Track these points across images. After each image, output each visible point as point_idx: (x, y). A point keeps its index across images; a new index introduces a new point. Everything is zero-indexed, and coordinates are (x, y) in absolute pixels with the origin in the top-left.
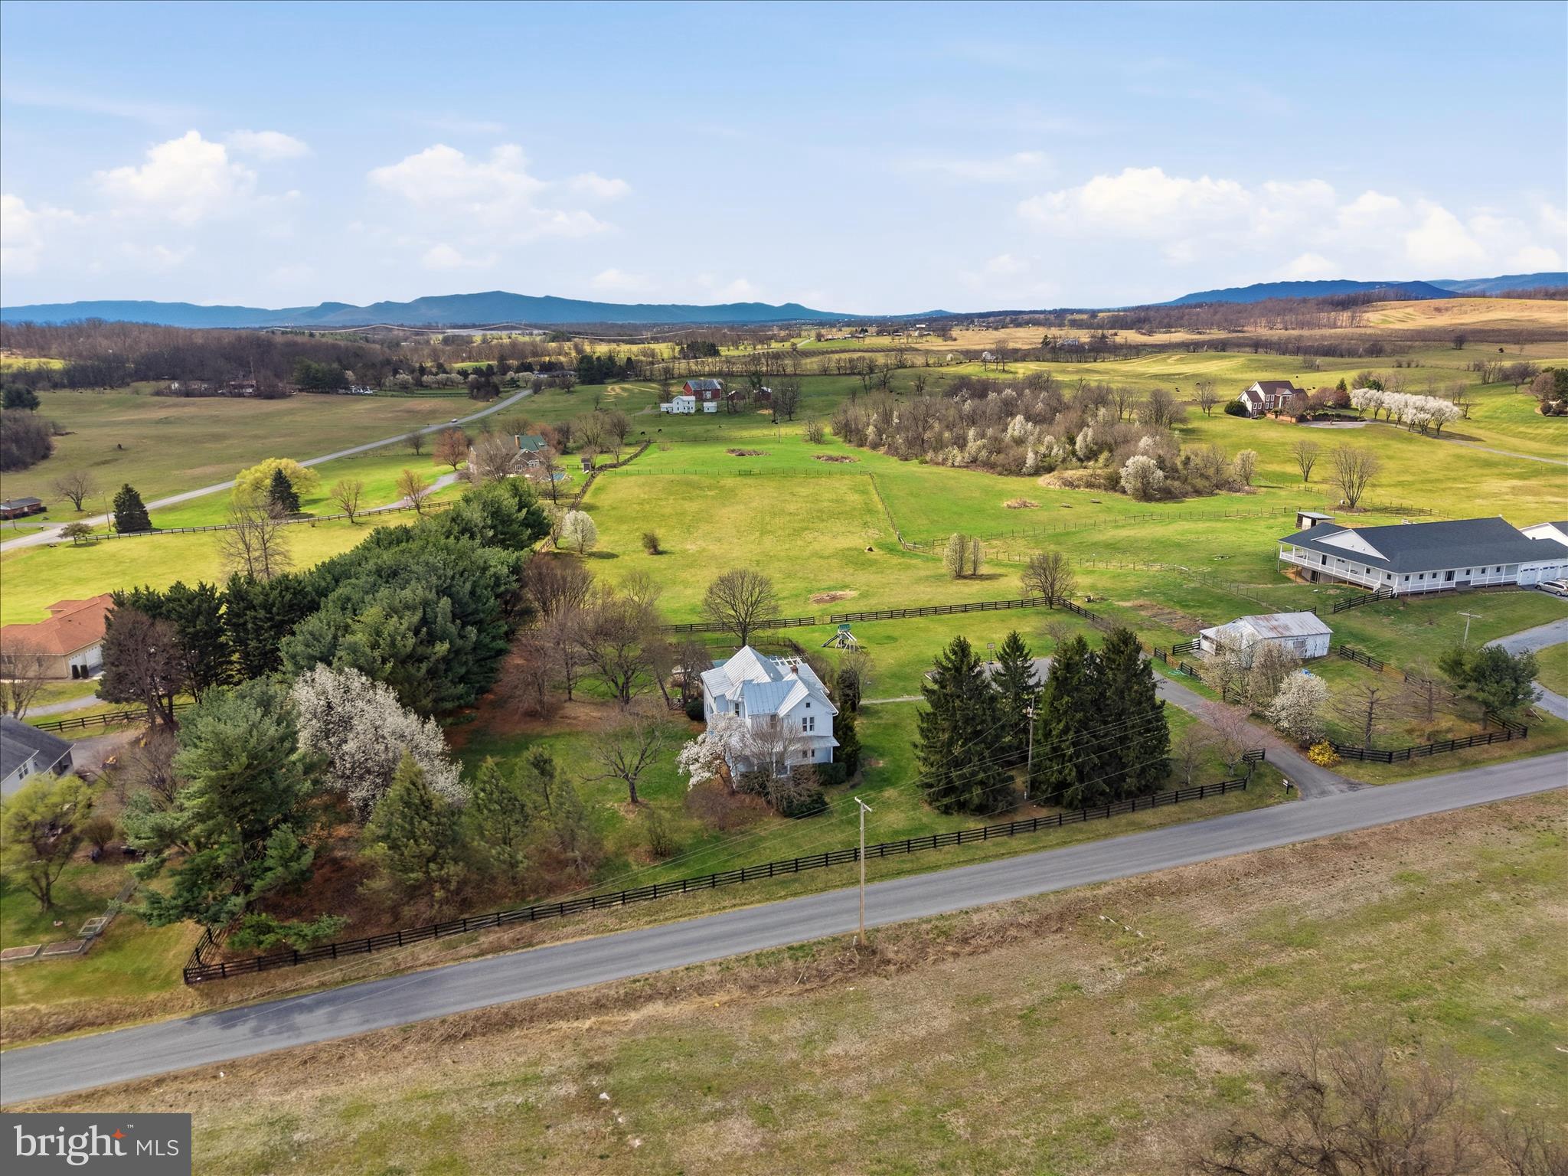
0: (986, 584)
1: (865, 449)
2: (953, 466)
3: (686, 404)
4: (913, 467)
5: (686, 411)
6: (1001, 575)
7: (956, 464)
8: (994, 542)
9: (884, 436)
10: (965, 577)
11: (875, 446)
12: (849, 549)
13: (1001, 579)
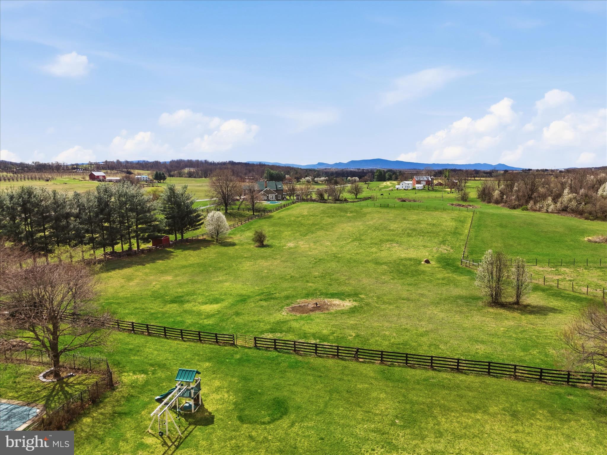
0: (525, 320)
1: (491, 204)
2: (547, 212)
3: (407, 185)
4: (517, 212)
5: (406, 188)
6: (553, 310)
7: (550, 210)
8: (563, 269)
9: (505, 197)
10: (503, 306)
11: (497, 202)
12: (406, 259)
13: (551, 315)
